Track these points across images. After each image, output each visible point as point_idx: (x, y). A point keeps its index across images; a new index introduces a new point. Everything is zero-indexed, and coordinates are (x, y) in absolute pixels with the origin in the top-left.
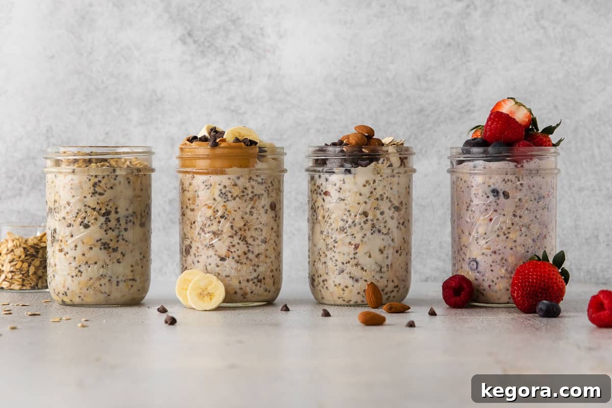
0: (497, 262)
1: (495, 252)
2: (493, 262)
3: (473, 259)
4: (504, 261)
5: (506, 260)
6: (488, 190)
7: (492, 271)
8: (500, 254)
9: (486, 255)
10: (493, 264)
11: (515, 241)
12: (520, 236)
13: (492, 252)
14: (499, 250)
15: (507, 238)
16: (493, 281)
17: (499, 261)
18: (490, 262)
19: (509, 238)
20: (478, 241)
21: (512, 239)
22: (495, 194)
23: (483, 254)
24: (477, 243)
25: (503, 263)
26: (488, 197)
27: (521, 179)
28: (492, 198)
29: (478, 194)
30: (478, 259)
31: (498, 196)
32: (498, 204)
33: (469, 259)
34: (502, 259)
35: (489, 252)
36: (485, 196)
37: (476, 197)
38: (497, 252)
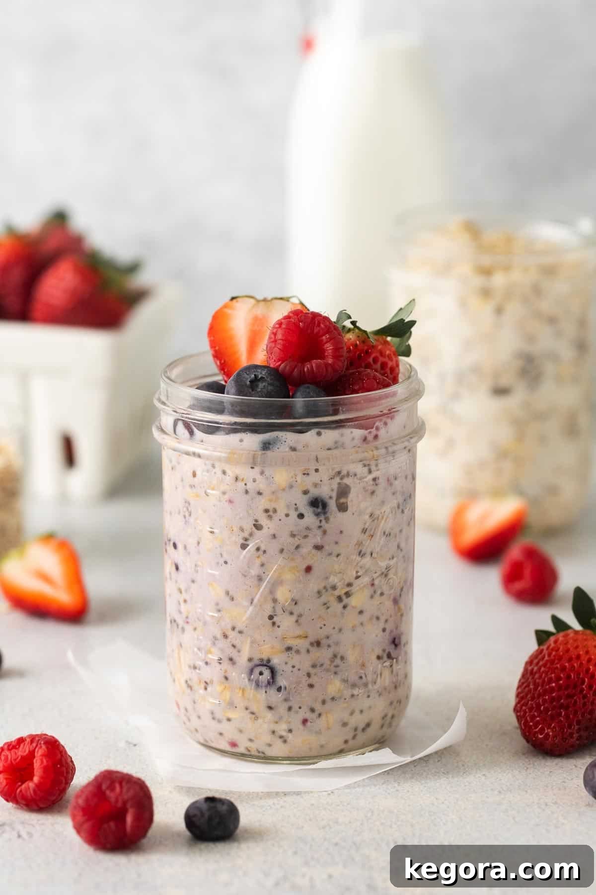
0: (322, 665)
1: (318, 644)
2: (314, 666)
3: (262, 660)
4: (338, 661)
5: (342, 658)
6: (302, 503)
7: (311, 686)
8: (329, 646)
9: (298, 652)
10: (312, 671)
11: (361, 612)
12: (372, 597)
13: (312, 644)
14: (328, 637)
15: (345, 607)
16: (312, 710)
17: (327, 662)
18: (306, 666)
19: (348, 608)
20: (275, 619)
21: (354, 607)
22: (319, 510)
23: (289, 649)
24: (274, 624)
25: (337, 666)
26: (301, 516)
27: (373, 468)
28: (310, 519)
29: (275, 511)
30: (275, 661)
31: (325, 513)
32: (325, 532)
33: (250, 660)
34: (335, 656)
35: (303, 644)
36: (294, 515)
37: (270, 517)
38: (324, 642)
